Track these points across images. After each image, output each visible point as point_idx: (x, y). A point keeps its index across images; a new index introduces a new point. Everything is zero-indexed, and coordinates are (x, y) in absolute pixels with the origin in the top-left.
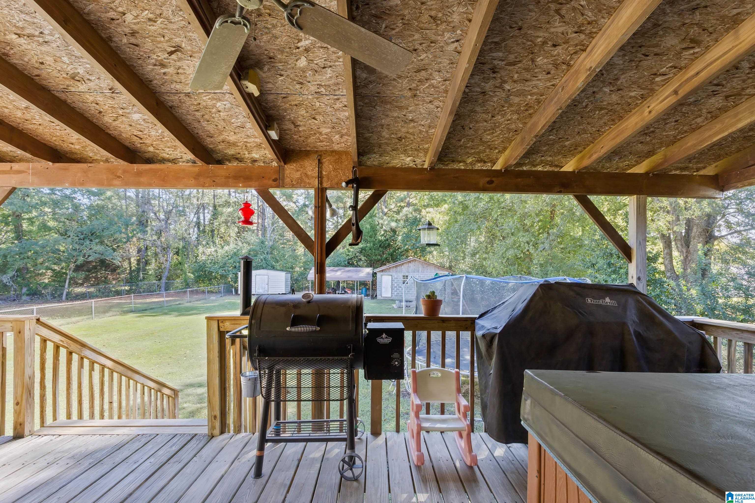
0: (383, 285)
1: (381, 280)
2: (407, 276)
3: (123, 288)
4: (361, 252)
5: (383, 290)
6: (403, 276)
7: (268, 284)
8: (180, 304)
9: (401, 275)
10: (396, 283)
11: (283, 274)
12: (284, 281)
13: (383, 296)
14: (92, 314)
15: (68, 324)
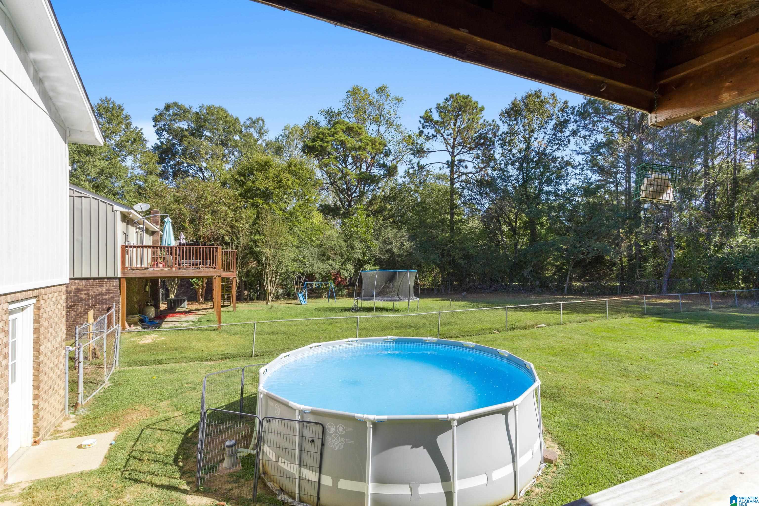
8: (700, 310)
14: (606, 312)
15: (586, 321)
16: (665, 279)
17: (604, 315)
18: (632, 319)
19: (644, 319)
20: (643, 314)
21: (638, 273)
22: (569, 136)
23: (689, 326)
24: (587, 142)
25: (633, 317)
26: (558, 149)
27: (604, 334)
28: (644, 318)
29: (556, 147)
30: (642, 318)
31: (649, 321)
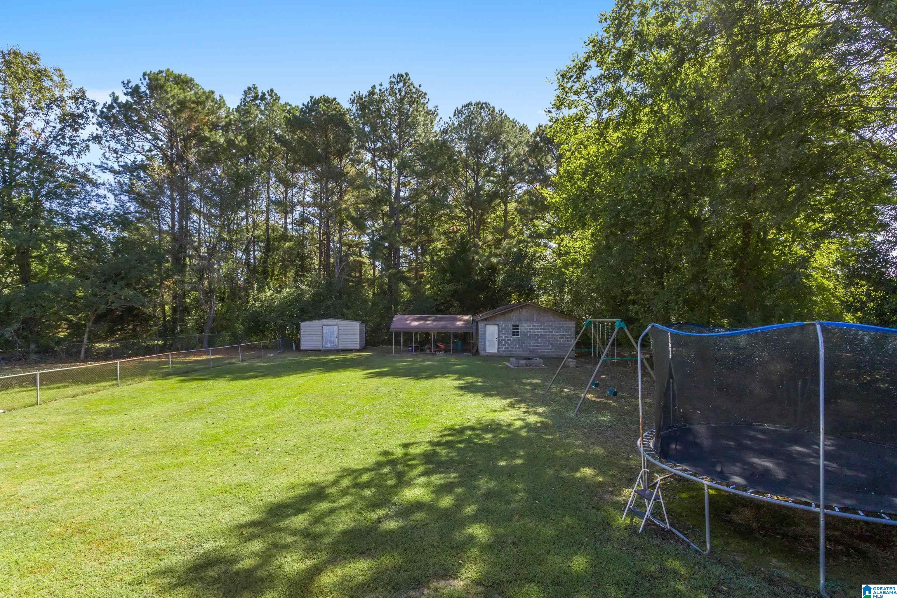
0: (488, 337)
1: (485, 331)
2: (518, 326)
3: (156, 343)
4: (452, 296)
5: (487, 343)
6: (514, 326)
7: (338, 337)
8: (230, 363)
9: (510, 325)
10: (504, 334)
11: (357, 324)
12: (358, 333)
13: (488, 351)
14: (117, 379)
15: (85, 394)
16: (207, 333)
17: (114, 382)
18: (152, 382)
19: (166, 381)
20: (166, 375)
21: (178, 328)
22: (88, 140)
23: (211, 382)
24: (120, 159)
25: (155, 379)
26: (69, 153)
27: (103, 407)
28: (167, 379)
29: (65, 148)
30: (165, 379)
31: (173, 381)
